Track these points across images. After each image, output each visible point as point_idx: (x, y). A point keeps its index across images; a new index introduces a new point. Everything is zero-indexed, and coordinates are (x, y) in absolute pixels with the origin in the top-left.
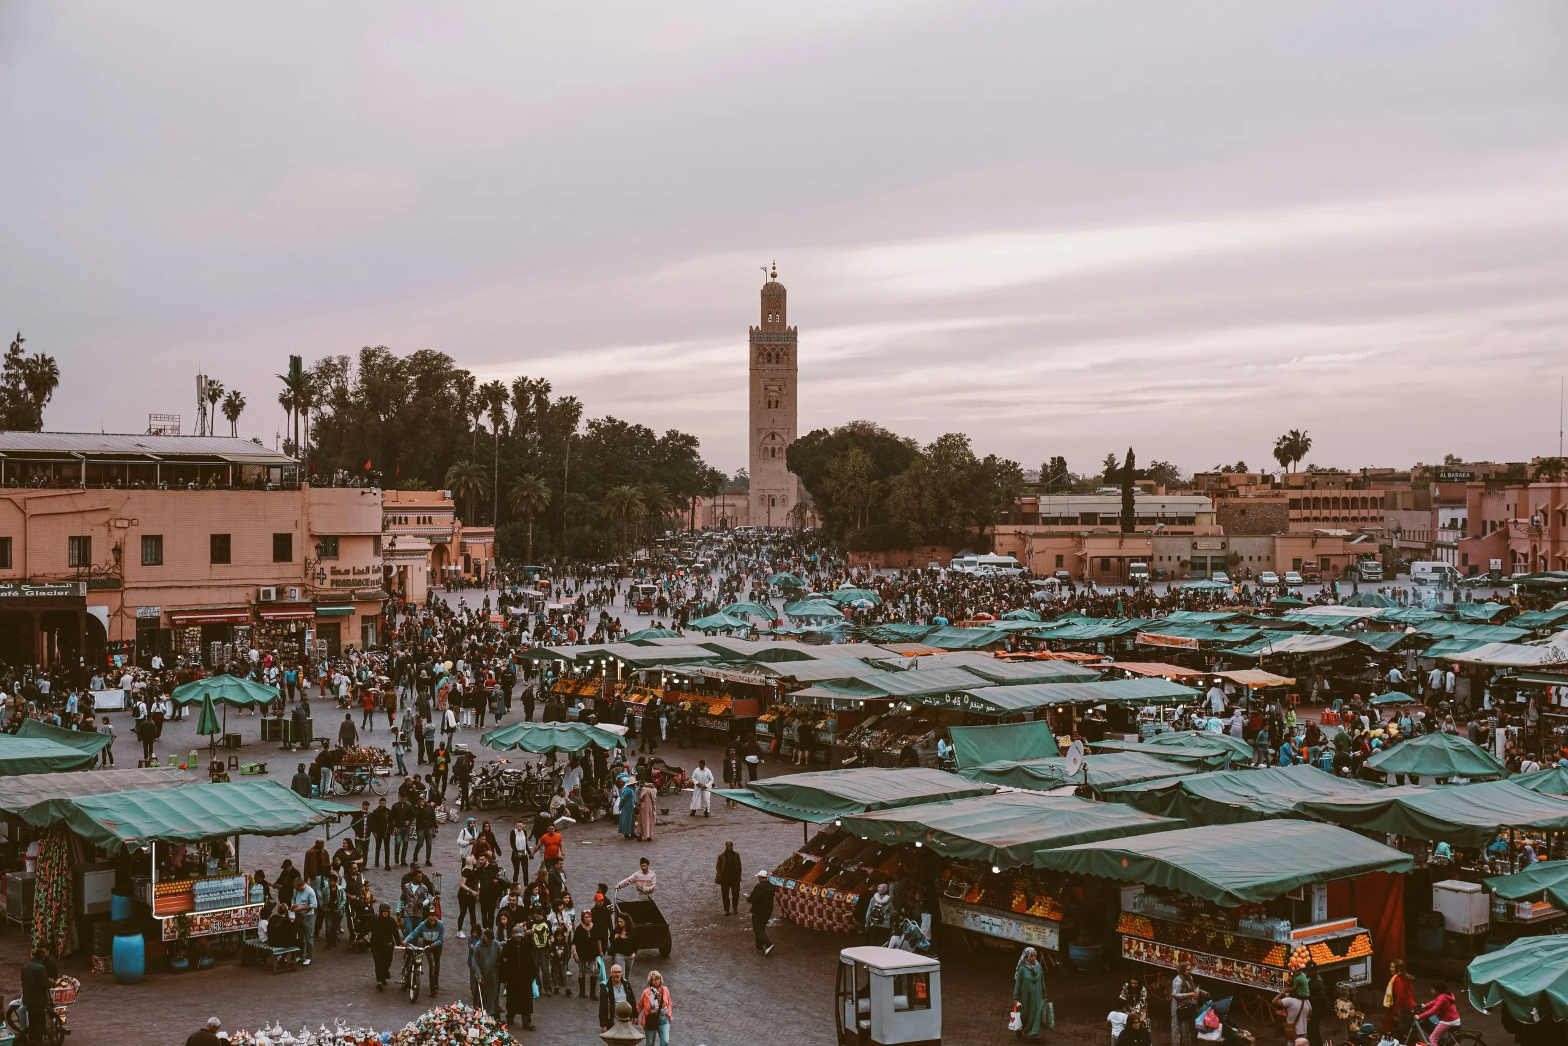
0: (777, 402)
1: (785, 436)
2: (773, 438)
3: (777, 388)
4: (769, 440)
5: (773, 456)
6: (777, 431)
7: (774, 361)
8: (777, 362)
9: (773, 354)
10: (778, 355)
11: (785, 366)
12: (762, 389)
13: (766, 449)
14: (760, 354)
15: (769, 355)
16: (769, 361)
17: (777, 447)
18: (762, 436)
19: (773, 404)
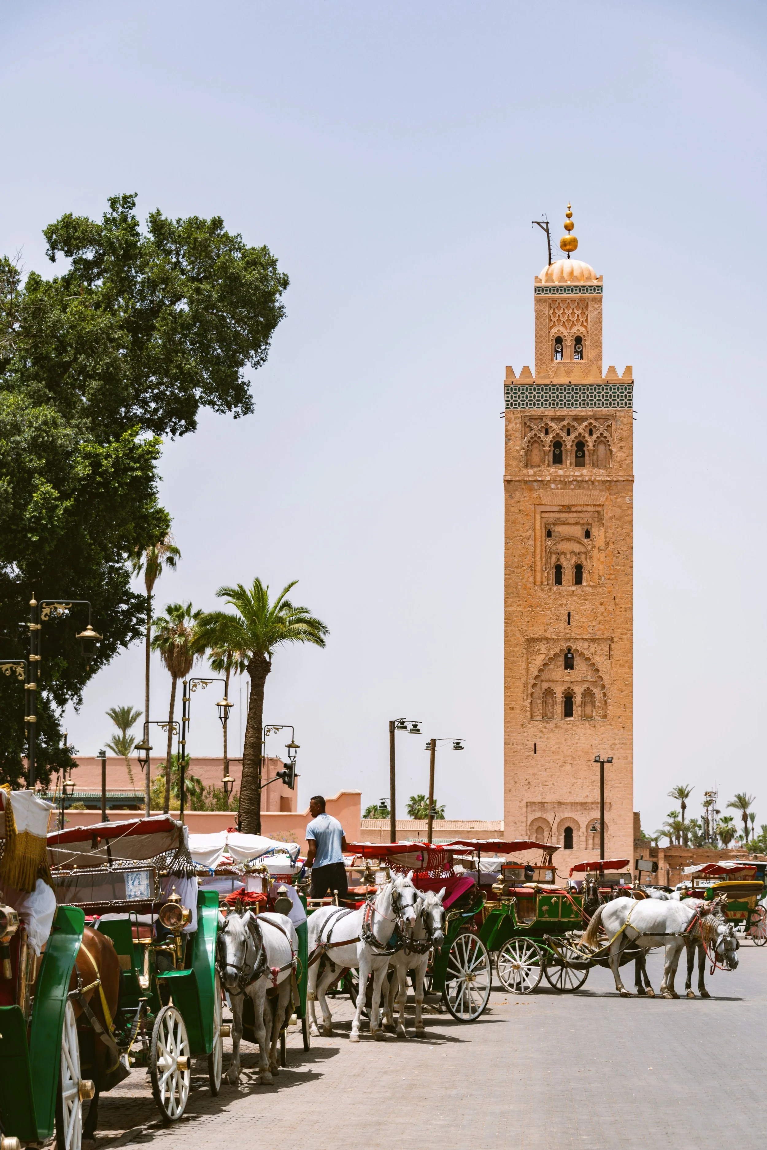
0: (579, 569)
1: (599, 660)
2: (569, 664)
3: (578, 531)
4: (558, 672)
5: (568, 712)
6: (580, 646)
7: (569, 459)
8: (580, 462)
9: (569, 442)
10: (580, 445)
11: (601, 474)
12: (540, 532)
13: (549, 693)
14: (535, 441)
15: (558, 444)
16: (558, 460)
17: (578, 691)
18: (538, 661)
19: (568, 574)
